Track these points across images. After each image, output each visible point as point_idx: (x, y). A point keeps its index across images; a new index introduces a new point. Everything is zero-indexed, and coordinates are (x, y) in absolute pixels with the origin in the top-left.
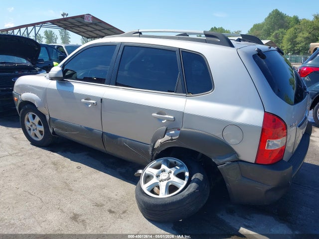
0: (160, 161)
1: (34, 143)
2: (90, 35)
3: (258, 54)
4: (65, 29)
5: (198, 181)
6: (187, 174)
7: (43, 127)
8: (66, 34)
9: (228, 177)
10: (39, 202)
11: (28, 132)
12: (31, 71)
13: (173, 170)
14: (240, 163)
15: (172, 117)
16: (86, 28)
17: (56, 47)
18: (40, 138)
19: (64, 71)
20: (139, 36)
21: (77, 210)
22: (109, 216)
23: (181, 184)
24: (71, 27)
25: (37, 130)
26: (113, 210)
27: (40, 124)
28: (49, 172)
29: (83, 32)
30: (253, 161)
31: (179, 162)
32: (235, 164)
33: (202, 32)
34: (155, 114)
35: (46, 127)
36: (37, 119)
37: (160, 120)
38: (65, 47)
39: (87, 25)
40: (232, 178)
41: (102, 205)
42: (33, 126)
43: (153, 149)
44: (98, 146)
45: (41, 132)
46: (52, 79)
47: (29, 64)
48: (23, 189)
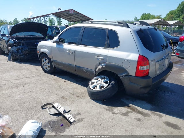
0: (98, 77)
1: (46, 72)
2: (72, 20)
3: (140, 31)
4: (60, 17)
5: (112, 84)
6: (109, 82)
7: (50, 64)
8: (60, 20)
9: (124, 82)
10: (49, 92)
11: (43, 66)
12: (43, 39)
13: (103, 80)
14: (129, 76)
15: (103, 58)
16: (70, 16)
17: (55, 27)
18: (48, 69)
19: (59, 39)
20: (91, 23)
21: (64, 95)
22: (77, 98)
23: (106, 85)
24: (63, 16)
25: (47, 66)
26: (78, 96)
27: (48, 63)
28: (53, 82)
29: (69, 19)
30: (134, 75)
31: (106, 77)
32: (127, 76)
33: (117, 21)
34: (96, 57)
35: (51, 65)
36: (47, 60)
37: (98, 59)
38: (60, 27)
39: (71, 15)
40: (126, 82)
41: (74, 94)
42: (46, 64)
43: (95, 72)
44: (73, 72)
45: (49, 66)
46: (54, 42)
47: (43, 36)
48: (42, 88)
